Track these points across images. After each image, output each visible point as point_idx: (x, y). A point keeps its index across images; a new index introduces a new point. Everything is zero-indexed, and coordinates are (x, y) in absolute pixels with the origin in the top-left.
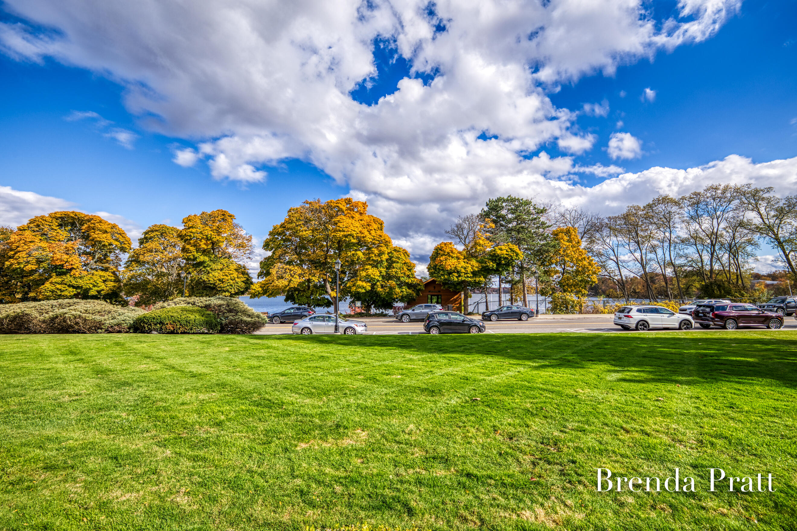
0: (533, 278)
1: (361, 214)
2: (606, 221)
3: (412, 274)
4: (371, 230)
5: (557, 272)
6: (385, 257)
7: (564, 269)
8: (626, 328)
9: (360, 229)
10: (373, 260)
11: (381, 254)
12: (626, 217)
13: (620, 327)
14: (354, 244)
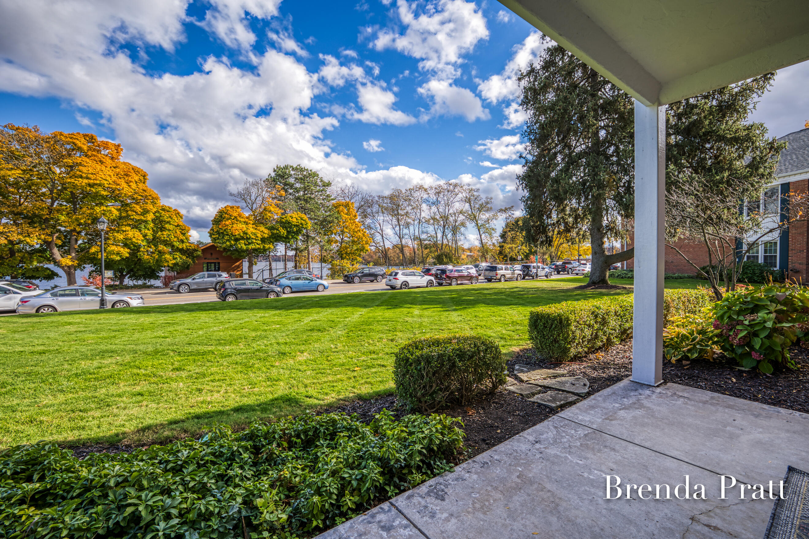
0: (317, 246)
1: (112, 158)
2: (377, 198)
3: (186, 239)
4: (131, 181)
5: (336, 242)
6: (150, 217)
7: (342, 239)
8: (393, 288)
9: (114, 178)
10: (133, 219)
11: (146, 212)
12: (391, 198)
13: (389, 287)
14: (105, 198)
